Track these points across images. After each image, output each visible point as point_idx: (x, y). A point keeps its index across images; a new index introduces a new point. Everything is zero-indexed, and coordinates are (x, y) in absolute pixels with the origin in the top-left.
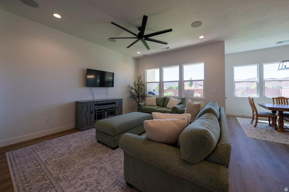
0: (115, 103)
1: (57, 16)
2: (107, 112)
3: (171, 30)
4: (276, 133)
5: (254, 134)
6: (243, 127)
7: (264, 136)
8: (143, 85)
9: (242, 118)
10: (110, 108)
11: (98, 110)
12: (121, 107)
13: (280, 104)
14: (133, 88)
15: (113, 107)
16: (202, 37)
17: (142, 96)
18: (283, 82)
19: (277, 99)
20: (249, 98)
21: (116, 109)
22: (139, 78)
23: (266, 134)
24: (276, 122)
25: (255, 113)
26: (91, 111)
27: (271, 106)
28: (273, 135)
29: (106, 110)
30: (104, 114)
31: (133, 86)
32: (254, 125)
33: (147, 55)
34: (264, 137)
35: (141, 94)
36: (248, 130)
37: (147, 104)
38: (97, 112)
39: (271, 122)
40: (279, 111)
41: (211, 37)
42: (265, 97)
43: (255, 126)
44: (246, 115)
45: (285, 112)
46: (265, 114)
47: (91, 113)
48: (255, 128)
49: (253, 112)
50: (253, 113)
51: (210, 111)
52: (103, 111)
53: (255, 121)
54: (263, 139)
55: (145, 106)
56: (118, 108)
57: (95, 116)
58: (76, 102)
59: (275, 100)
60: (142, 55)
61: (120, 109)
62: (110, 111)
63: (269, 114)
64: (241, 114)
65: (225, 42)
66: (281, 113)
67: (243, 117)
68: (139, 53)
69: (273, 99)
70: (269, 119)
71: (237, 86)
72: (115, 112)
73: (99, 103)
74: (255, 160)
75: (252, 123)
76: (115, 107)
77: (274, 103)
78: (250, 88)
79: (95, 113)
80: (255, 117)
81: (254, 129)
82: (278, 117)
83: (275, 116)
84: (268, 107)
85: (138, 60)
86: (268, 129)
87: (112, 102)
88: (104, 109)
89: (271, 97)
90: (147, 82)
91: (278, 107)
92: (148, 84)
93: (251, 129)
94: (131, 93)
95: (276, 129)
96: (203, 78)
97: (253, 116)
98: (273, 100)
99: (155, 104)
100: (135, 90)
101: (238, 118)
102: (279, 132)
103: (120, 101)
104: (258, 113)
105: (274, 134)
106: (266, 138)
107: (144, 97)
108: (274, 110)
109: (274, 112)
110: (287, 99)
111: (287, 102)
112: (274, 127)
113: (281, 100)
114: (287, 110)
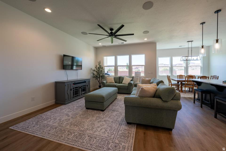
0: (85, 82)
1: (48, 10)
2: (81, 89)
3: (133, 34)
8: (102, 68)
10: (83, 86)
11: (75, 88)
12: (90, 85)
13: (182, 78)
14: (94, 71)
15: (84, 85)
16: (146, 39)
17: (101, 77)
19: (179, 76)
20: (168, 76)
21: (86, 86)
22: (99, 63)
26: (71, 88)
27: (176, 79)
29: (80, 88)
30: (79, 90)
31: (95, 69)
33: (105, 46)
35: (101, 75)
37: (108, 82)
38: (74, 89)
39: (177, 88)
40: (181, 82)
41: (151, 40)
42: (173, 75)
47: (71, 90)
50: (169, 84)
52: (78, 88)
55: (107, 83)
56: (87, 86)
57: (73, 92)
58: (55, 82)
59: (178, 76)
60: (101, 46)
61: (89, 86)
62: (83, 88)
63: (176, 84)
65: (157, 43)
66: (181, 83)
68: (100, 44)
70: (176, 86)
72: (86, 88)
73: (76, 82)
76: (86, 85)
77: (178, 78)
79: (73, 90)
82: (180, 85)
83: (178, 85)
85: (97, 49)
88: (79, 87)
91: (179, 80)
92: (105, 67)
94: (94, 74)
96: (144, 64)
98: (178, 77)
99: (114, 81)
100: (97, 72)
103: (89, 80)
104: (172, 84)
107: (103, 77)
108: (178, 82)
109: (178, 83)
110: (183, 76)
111: (183, 77)
112: (178, 90)
113: (181, 76)
114: (184, 81)
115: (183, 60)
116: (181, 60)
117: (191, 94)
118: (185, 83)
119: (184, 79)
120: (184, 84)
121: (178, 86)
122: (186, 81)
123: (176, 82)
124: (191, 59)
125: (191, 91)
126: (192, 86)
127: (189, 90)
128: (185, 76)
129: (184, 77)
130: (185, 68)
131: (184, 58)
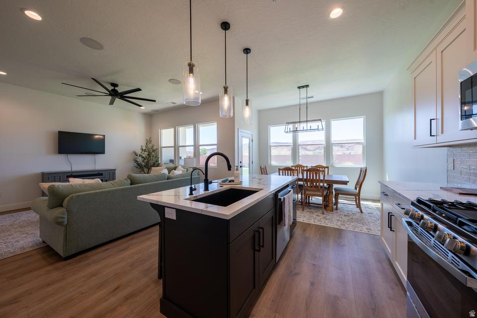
0: (101, 174)
22: (149, 141)
31: (139, 152)
33: (157, 111)
58: (42, 173)
60: (150, 110)
68: (142, 108)
73: (74, 174)
87: (97, 173)
90: (163, 146)
92: (163, 149)
94: (136, 161)
100: (143, 158)
103: (112, 172)
124: (305, 129)
130: (324, 148)
131: (291, 126)
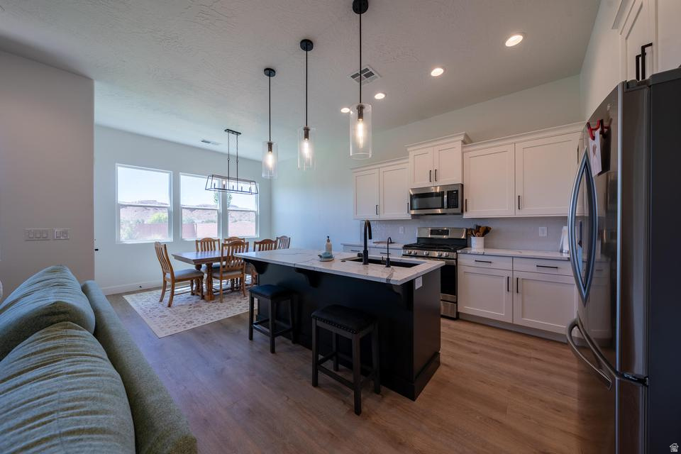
4: (205, 305)
5: (171, 324)
6: (144, 318)
7: (189, 320)
9: (139, 294)
13: (212, 250)
18: (195, 213)
19: (201, 241)
20: (157, 244)
23: (191, 315)
24: (202, 283)
25: (168, 276)
27: (192, 256)
28: (200, 312)
32: (167, 304)
34: (188, 323)
36: (157, 319)
39: (194, 286)
40: (207, 265)
42: (182, 239)
43: (169, 306)
44: (145, 283)
45: (215, 264)
46: (188, 275)
48: (170, 309)
49: (164, 274)
50: (164, 276)
51: (55, 318)
53: (168, 294)
54: (189, 327)
59: (199, 244)
63: (192, 273)
64: (135, 285)
66: (209, 267)
67: (142, 290)
69: (197, 242)
71: (124, 215)
74: (185, 387)
75: (161, 301)
77: (198, 251)
78: (143, 221)
80: (169, 283)
81: (167, 312)
82: (206, 276)
83: (199, 275)
84: (194, 260)
86: (190, 303)
89: (194, 240)
91: (203, 257)
93: (161, 314)
95: (203, 297)
97: (165, 282)
98: (197, 245)
101: (127, 298)
102: (207, 301)
104: (176, 274)
105: (201, 309)
106: (191, 322)
108: (198, 263)
109: (199, 267)
110: (214, 241)
111: (214, 246)
112: (200, 294)
113: (207, 243)
114: (218, 259)
115: (213, 187)
116: (209, 187)
117: (238, 299)
118: (222, 263)
119: (217, 254)
120: (218, 268)
121: (199, 280)
122: (225, 259)
123: (193, 267)
124: (235, 189)
125: (237, 288)
126: (240, 273)
127: (233, 284)
128: (219, 240)
129: (217, 243)
130: (219, 214)
131: (216, 181)
